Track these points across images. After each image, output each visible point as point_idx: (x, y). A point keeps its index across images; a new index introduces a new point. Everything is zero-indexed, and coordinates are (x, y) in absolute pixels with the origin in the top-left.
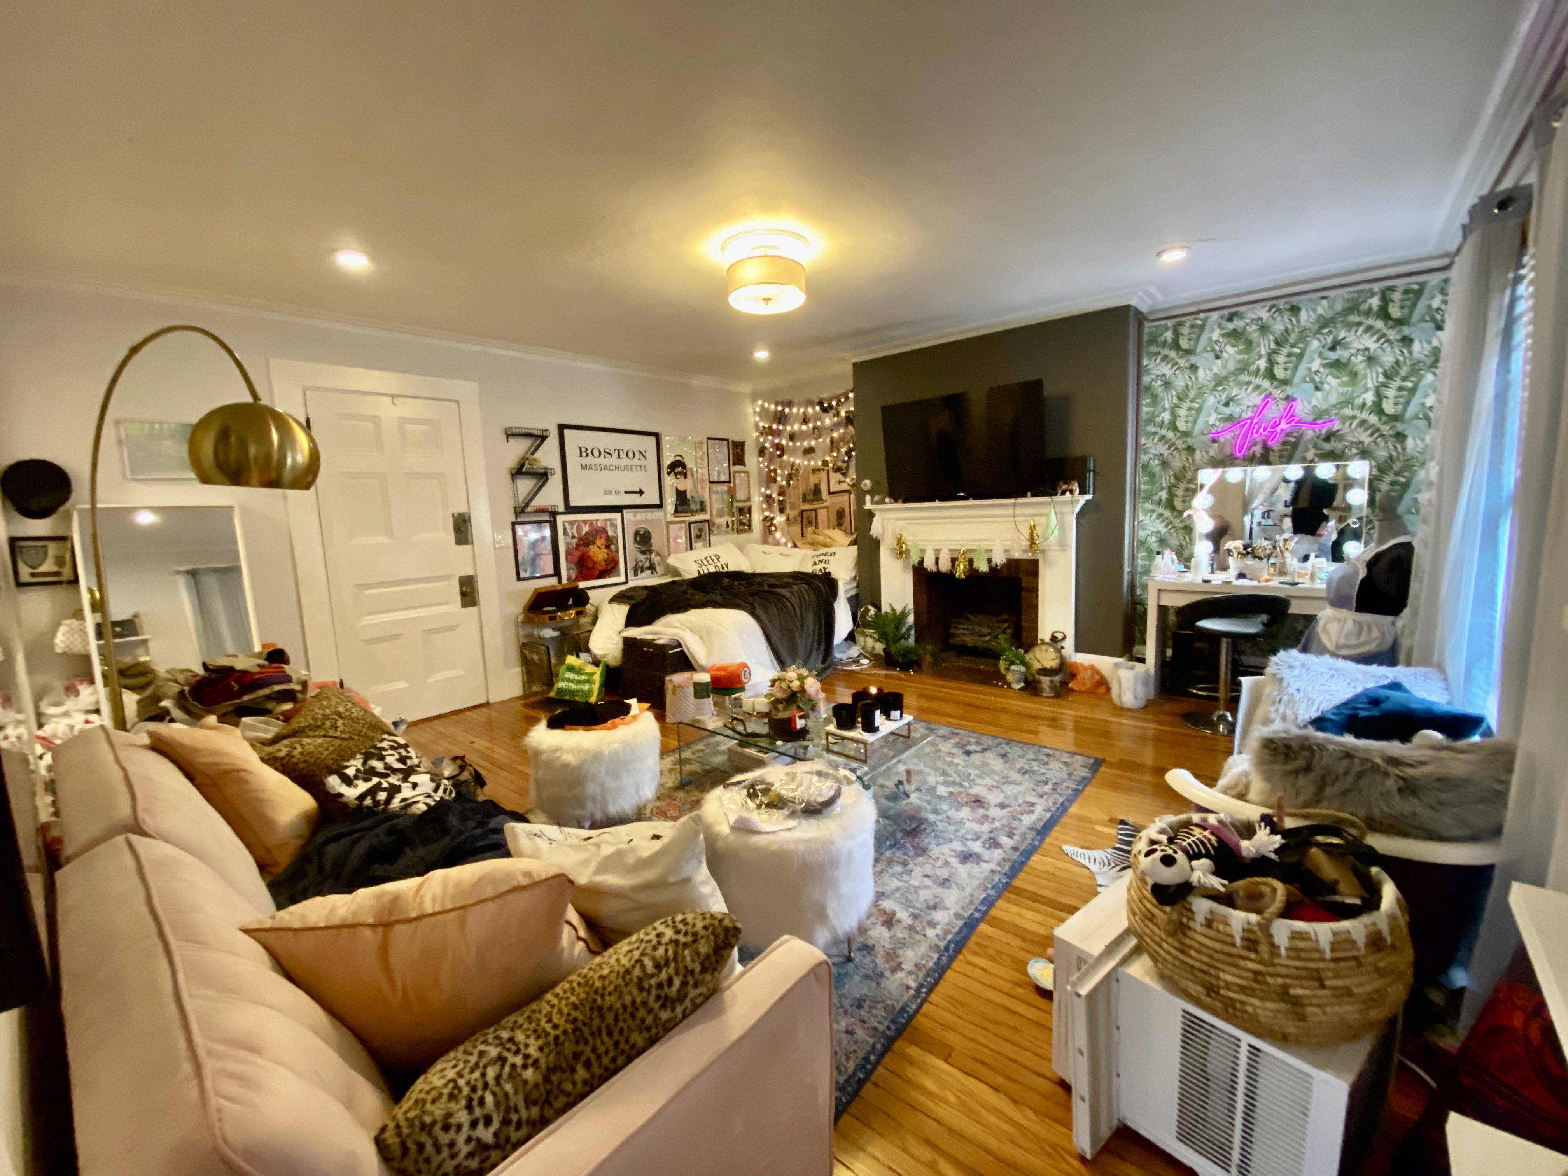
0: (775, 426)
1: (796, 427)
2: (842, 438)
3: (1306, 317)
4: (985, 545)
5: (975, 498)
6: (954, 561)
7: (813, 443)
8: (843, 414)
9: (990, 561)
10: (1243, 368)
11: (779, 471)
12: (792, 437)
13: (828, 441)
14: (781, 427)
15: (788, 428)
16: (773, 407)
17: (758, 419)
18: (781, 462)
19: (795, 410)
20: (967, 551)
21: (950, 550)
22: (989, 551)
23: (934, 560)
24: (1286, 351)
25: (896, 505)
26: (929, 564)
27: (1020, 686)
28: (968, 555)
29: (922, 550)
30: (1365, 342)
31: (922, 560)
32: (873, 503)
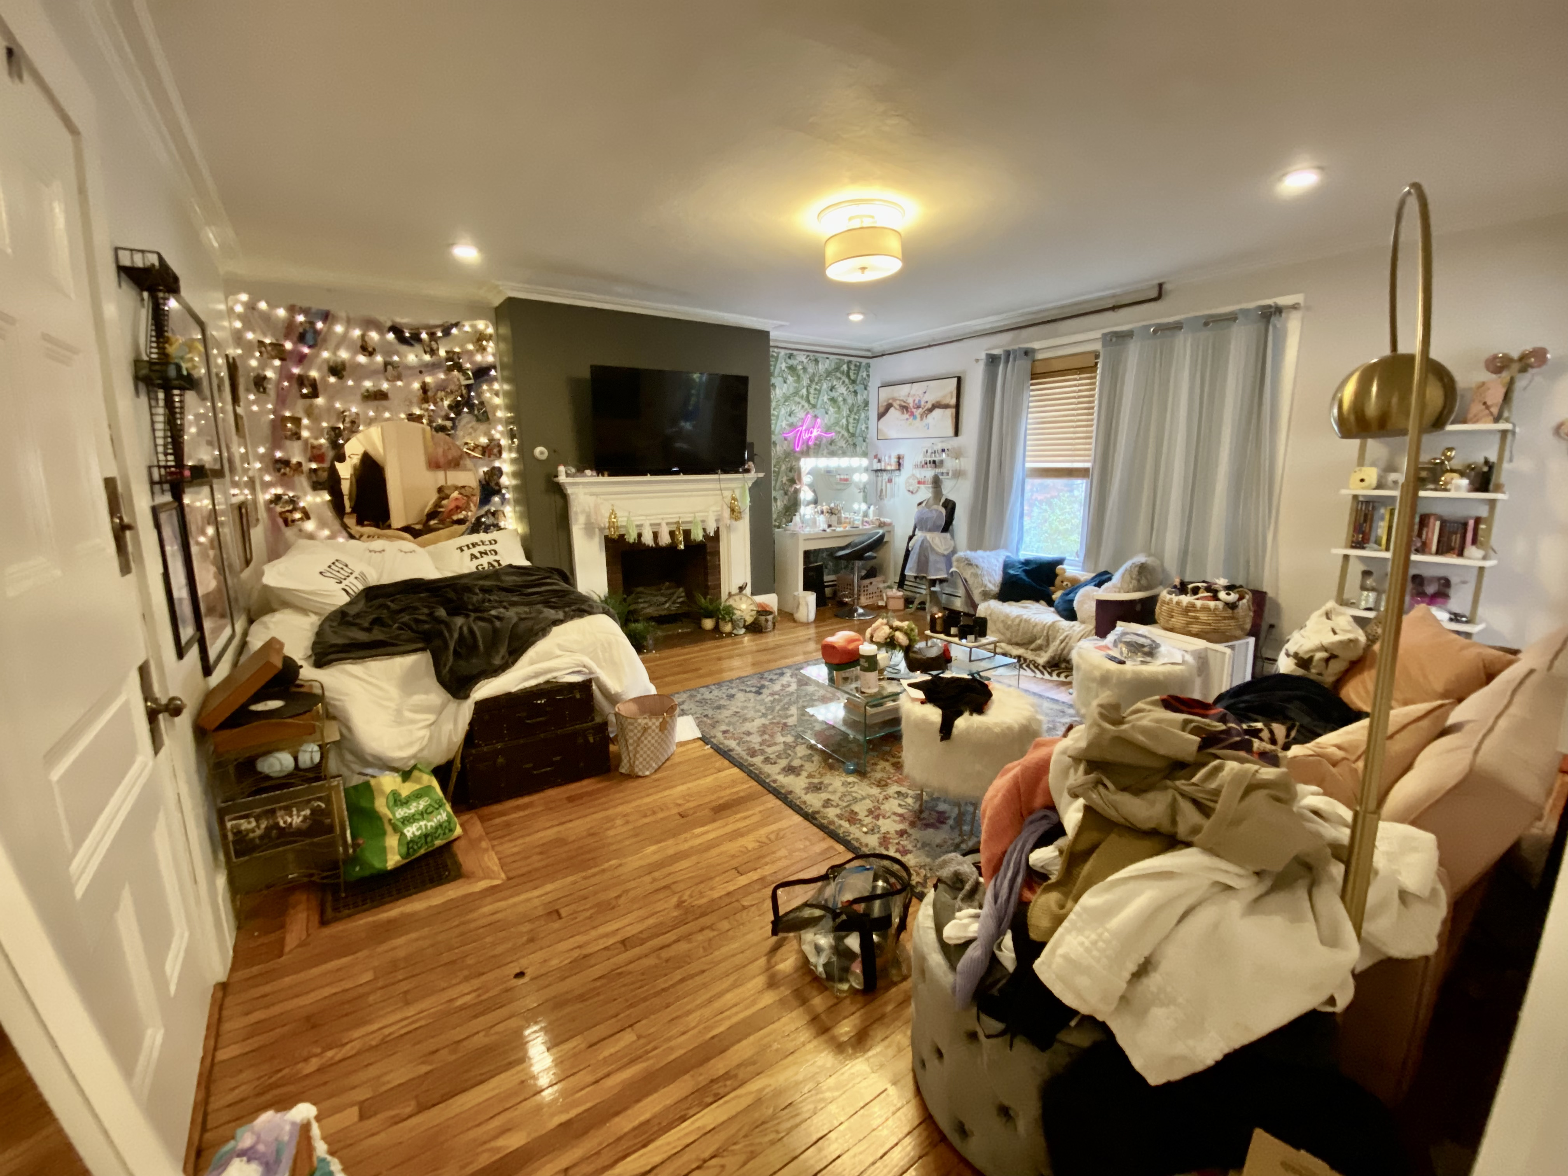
0: (288, 345)
1: (344, 354)
2: (442, 387)
3: (822, 367)
4: (699, 516)
5: (685, 474)
6: (672, 534)
7: (385, 386)
8: (442, 353)
9: (704, 530)
10: (796, 393)
11: (305, 421)
12: (337, 370)
13: (416, 385)
14: (306, 350)
15: (325, 354)
16: (281, 313)
17: (238, 325)
18: (311, 406)
19: (339, 329)
20: (683, 523)
21: (667, 524)
22: (703, 521)
23: (651, 535)
24: (814, 386)
25: (601, 479)
26: (648, 539)
27: (743, 631)
28: (683, 527)
29: (637, 526)
30: (842, 390)
31: (640, 535)
32: (567, 475)
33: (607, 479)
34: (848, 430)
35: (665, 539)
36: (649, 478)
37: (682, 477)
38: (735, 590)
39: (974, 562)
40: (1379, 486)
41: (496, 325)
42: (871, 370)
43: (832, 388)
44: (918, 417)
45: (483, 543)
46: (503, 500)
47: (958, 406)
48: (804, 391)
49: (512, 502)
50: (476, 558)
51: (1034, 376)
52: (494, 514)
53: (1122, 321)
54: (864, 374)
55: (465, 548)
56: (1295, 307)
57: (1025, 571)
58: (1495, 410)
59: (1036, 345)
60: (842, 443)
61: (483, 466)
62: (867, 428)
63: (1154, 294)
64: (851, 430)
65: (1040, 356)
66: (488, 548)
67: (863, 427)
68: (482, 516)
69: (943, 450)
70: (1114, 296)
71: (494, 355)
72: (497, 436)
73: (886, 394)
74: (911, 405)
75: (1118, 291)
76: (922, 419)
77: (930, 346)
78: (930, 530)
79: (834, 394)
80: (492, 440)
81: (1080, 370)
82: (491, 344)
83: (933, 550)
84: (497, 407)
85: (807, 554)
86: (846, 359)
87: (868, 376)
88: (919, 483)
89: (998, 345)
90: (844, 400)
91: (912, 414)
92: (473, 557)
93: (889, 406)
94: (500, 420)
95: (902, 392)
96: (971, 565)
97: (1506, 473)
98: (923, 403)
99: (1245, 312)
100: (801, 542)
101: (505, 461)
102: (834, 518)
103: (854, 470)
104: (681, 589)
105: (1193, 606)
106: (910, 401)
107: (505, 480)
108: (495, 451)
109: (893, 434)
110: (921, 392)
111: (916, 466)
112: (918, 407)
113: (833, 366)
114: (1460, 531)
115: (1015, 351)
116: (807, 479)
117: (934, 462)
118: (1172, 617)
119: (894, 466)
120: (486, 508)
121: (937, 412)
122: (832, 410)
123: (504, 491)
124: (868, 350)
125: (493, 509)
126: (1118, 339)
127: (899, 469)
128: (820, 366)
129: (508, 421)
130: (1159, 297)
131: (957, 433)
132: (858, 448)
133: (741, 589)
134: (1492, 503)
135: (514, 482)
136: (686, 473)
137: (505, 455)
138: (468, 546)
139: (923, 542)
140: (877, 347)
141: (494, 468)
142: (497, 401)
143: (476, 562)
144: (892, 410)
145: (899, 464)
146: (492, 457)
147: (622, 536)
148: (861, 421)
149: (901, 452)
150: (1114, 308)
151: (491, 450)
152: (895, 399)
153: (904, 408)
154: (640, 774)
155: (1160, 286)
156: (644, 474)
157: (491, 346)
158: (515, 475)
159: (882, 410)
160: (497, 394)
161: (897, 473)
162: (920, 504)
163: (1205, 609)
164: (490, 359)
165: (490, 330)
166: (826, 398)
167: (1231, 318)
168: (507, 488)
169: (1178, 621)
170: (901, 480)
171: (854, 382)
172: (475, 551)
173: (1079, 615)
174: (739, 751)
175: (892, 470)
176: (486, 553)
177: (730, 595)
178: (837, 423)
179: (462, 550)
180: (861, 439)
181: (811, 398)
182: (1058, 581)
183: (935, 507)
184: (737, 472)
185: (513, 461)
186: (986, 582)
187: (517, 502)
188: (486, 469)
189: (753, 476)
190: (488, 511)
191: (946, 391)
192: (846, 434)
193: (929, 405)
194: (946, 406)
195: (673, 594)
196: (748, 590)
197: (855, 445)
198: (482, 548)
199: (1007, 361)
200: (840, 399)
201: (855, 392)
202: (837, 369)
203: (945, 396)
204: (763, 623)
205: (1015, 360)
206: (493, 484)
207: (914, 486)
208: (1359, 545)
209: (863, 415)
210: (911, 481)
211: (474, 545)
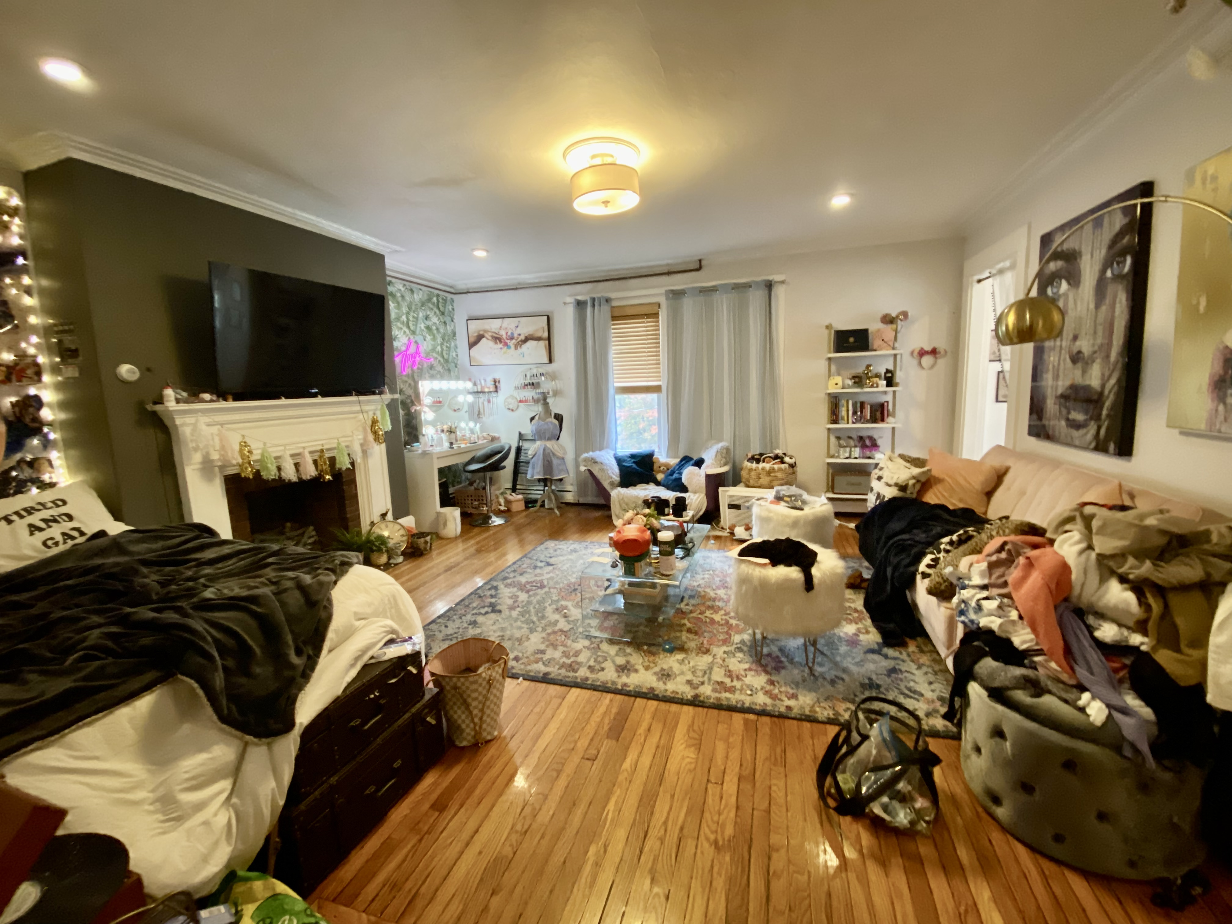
3: (417, 297)
4: (344, 441)
5: (322, 396)
6: (316, 463)
9: (350, 456)
20: (328, 450)
21: (311, 452)
22: (347, 447)
23: (293, 468)
24: (412, 314)
25: (223, 404)
26: (290, 474)
27: (401, 559)
28: (327, 455)
29: (276, 458)
30: (435, 320)
31: (279, 469)
32: (178, 401)
33: (231, 404)
34: (443, 357)
35: (310, 472)
36: (283, 401)
37: (319, 399)
38: (376, 518)
39: (598, 460)
40: (843, 388)
41: (25, 197)
42: (455, 305)
43: (427, 318)
44: (513, 347)
45: (44, 505)
46: (47, 444)
47: (549, 339)
48: (404, 318)
49: (61, 444)
50: (41, 530)
51: (614, 318)
52: (31, 464)
53: (678, 282)
54: (450, 307)
55: (15, 518)
56: (783, 282)
57: (634, 462)
58: (891, 344)
59: (612, 295)
60: (440, 368)
61: (9, 395)
62: (457, 355)
63: (697, 266)
64: (446, 356)
65: (615, 304)
66: (55, 512)
67: (454, 354)
68: (12, 468)
69: (542, 375)
70: (668, 265)
71: (21, 237)
72: (32, 351)
73: (475, 327)
74: (504, 337)
75: (670, 261)
76: (516, 348)
77: (516, 289)
78: (549, 439)
79: (429, 323)
80: (22, 355)
81: (648, 316)
82: (17, 220)
83: (554, 454)
84: (30, 310)
85: (441, 471)
86: (436, 292)
87: (453, 309)
88: (521, 401)
89: (584, 293)
90: (437, 329)
91: (506, 344)
92: (33, 529)
93: (480, 337)
94: (34, 329)
95: (494, 325)
96: (596, 462)
97: (899, 376)
98: (516, 335)
99: (756, 283)
100: (435, 461)
101: (46, 387)
102: (453, 435)
103: (458, 392)
104: (311, 528)
105: (774, 469)
106: (503, 333)
107: (46, 414)
108: (30, 372)
109: (486, 360)
110: (513, 326)
111: (517, 388)
112: (512, 338)
113: (426, 297)
114: (880, 409)
115: (599, 298)
116: (427, 400)
117: (533, 384)
118: (760, 478)
119: (492, 389)
120: (18, 456)
121: (531, 343)
122: (429, 338)
123: (46, 430)
124: (451, 287)
125: (29, 457)
126: (676, 295)
127: (496, 391)
128: (415, 296)
129: (47, 332)
130: (699, 269)
131: (551, 361)
132: (452, 373)
133: (384, 515)
134: (894, 392)
135: (62, 416)
136: (325, 395)
137: (46, 378)
138: (17, 513)
139: (544, 450)
140: (461, 285)
141: (28, 397)
142: (28, 301)
143: (40, 537)
144: (484, 340)
145: (496, 387)
146: (25, 381)
147: (257, 473)
148: (452, 349)
149: (497, 377)
150: (669, 273)
151: (23, 370)
152: (486, 331)
153: (497, 339)
154: (489, 738)
155: (700, 261)
156: (277, 397)
157: (16, 224)
158: (63, 406)
159: (472, 340)
160: (28, 291)
161: (494, 395)
162: (532, 419)
163: (780, 470)
164: (15, 241)
165: (15, 201)
166: (423, 326)
167: (747, 286)
168: (50, 424)
169: (764, 480)
170: (499, 400)
171: (443, 314)
172: (35, 519)
173: (689, 488)
174: (554, 671)
175: (491, 392)
176: (55, 521)
177: (372, 524)
178: (433, 350)
179: (9, 522)
180: (453, 365)
181: (411, 325)
182: (656, 467)
183: (549, 420)
184: (374, 393)
185: (59, 387)
186: (611, 475)
187: (68, 445)
188: (14, 399)
189: (387, 397)
190: (21, 461)
191: (538, 326)
192: (442, 360)
193: (522, 337)
194: (539, 339)
195: (304, 533)
196: (390, 516)
197: (449, 370)
198: (46, 514)
199: (593, 306)
200: (434, 328)
201: (445, 323)
202: (429, 300)
203: (537, 330)
204: (422, 546)
205: (600, 305)
206: (27, 420)
207: (513, 404)
208: (835, 421)
209: (453, 344)
210: (510, 400)
211: (30, 511)
